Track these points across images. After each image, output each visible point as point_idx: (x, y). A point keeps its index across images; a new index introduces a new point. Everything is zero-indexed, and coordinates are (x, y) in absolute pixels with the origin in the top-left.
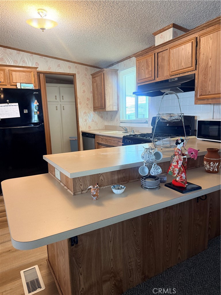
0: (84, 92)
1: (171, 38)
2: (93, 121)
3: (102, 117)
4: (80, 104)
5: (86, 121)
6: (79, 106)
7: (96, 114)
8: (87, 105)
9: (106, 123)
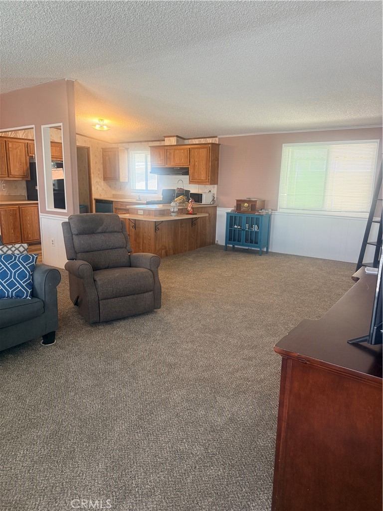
0: (96, 163)
1: (175, 144)
2: (103, 189)
3: (110, 187)
4: (93, 174)
5: (97, 189)
6: (92, 176)
7: (105, 184)
8: (99, 174)
9: (114, 192)
